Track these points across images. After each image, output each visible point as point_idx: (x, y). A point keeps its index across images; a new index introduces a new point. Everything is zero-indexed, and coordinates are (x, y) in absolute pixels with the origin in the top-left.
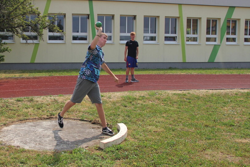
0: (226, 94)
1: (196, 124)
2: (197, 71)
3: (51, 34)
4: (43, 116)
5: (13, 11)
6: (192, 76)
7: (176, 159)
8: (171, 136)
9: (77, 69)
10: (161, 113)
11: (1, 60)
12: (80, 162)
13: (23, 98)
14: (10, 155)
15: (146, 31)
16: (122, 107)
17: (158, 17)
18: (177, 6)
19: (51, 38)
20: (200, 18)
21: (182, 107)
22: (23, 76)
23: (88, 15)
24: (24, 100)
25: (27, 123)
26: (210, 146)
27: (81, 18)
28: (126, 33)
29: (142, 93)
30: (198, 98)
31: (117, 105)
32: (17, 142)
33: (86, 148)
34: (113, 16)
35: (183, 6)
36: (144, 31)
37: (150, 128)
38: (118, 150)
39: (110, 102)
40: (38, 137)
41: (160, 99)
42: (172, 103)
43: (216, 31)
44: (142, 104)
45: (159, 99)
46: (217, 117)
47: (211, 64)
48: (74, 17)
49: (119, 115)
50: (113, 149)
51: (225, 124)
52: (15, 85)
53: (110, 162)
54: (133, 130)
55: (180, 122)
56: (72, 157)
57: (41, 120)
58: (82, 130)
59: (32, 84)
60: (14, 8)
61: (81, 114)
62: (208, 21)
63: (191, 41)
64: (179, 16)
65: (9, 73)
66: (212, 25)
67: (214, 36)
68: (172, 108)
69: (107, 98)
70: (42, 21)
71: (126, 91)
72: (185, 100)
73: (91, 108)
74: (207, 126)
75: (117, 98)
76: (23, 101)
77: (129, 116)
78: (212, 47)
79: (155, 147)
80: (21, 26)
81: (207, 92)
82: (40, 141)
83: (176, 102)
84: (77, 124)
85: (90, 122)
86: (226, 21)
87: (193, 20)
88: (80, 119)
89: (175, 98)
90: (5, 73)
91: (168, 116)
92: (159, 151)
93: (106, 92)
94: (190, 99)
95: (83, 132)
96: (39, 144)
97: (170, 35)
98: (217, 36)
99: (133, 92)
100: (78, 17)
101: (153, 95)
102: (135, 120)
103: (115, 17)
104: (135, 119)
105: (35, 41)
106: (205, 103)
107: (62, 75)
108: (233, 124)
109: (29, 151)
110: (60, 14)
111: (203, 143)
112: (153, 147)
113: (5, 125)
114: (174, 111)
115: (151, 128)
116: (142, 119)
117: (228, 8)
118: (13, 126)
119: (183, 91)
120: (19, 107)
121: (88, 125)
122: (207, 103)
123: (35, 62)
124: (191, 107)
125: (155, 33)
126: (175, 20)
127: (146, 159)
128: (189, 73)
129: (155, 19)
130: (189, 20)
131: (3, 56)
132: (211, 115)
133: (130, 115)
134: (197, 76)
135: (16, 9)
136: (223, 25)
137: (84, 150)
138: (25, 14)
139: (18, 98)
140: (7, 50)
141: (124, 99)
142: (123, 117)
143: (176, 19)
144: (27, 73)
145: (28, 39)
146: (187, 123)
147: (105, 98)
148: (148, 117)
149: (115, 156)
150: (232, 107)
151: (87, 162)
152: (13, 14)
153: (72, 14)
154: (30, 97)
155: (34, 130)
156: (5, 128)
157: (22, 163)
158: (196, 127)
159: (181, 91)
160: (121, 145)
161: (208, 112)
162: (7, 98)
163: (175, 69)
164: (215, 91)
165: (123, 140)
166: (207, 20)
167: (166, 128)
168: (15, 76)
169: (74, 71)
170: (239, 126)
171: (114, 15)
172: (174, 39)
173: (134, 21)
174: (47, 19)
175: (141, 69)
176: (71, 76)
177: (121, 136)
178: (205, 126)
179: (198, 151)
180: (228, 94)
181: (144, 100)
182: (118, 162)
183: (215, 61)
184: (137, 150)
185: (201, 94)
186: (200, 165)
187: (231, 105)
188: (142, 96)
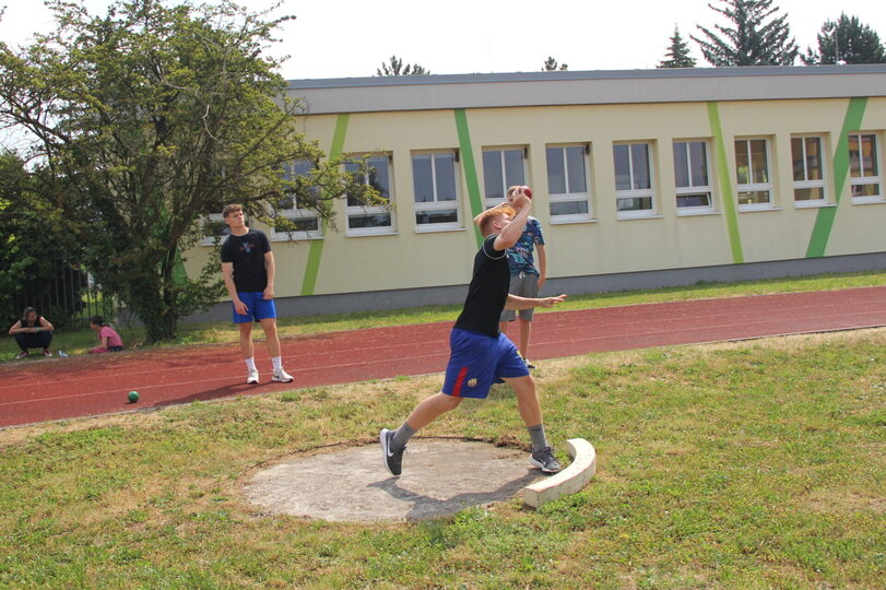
0: (863, 341)
1: (783, 427)
2: (776, 285)
3: (357, 211)
4: (361, 437)
5: (247, 154)
6: (763, 299)
7: (733, 518)
8: (716, 461)
9: (435, 305)
10: (682, 405)
11: (222, 292)
12: (479, 542)
13: (299, 391)
14: (290, 538)
15: (622, 184)
16: (574, 399)
17: (654, 141)
18: (704, 108)
19: (356, 222)
20: (772, 137)
21: (740, 385)
23: (457, 151)
24: (302, 397)
25: (318, 456)
26: (824, 479)
27: (436, 160)
28: (565, 192)
29: (625, 357)
30: (784, 358)
31: (561, 393)
32: (301, 507)
33: (491, 509)
34: (526, 149)
35: (719, 105)
36: (617, 183)
37: (655, 445)
38: (575, 506)
40: (356, 490)
41: (677, 370)
42: (713, 377)
43: (819, 167)
44: (629, 387)
45: (675, 370)
46: (838, 406)
47: (816, 264)
48: (416, 158)
49: (568, 419)
50: (562, 505)
51: (863, 422)
53: (558, 536)
54: (611, 455)
55: (738, 424)
56: (455, 531)
57: (357, 445)
58: (472, 463)
59: (315, 353)
61: (463, 424)
62: (796, 143)
63: (752, 202)
64: (710, 135)
66: (807, 153)
67: (814, 184)
68: (712, 391)
70: (331, 177)
71: (581, 354)
72: (748, 366)
74: (812, 430)
75: (559, 374)
76: (300, 398)
77: (596, 421)
78: (814, 216)
79: (676, 493)
80: (271, 193)
81: (808, 339)
82: (363, 501)
83: (724, 375)
84: (457, 451)
85: (490, 442)
86: (846, 139)
87: (752, 142)
88: (463, 436)
89: (720, 364)
91: (703, 413)
92: (686, 501)
94: (761, 365)
95: (474, 470)
96: (362, 507)
97: (691, 190)
98: (826, 182)
100: (426, 157)
101: (658, 360)
102: (613, 428)
103: (533, 151)
104: (614, 426)
105: (313, 234)
106: (804, 371)
107: (395, 325)
108: (884, 419)
109: (337, 526)
110: (379, 153)
111: (803, 473)
112: (668, 494)
113: (259, 464)
114: (720, 398)
115: (658, 445)
116: (632, 424)
117: (846, 103)
118: (282, 466)
119: (740, 343)
120: (290, 415)
121: (486, 451)
122: (808, 369)
123: (314, 293)
124: (765, 385)
125: (649, 187)
126: (701, 146)
127: (653, 523)
128: (756, 292)
129: (644, 149)
130: (740, 145)
132: (822, 400)
133: (598, 416)
134: (779, 298)
135: (256, 146)
136: (838, 148)
137: (486, 513)
138: (281, 159)
139: (284, 393)
141: (578, 376)
142: (580, 422)
143: (704, 144)
144: (296, 325)
145: (294, 230)
146: (758, 427)
148: (650, 417)
149: (570, 521)
150: (880, 375)
151: (498, 541)
152: (247, 162)
153: (411, 151)
154: (319, 389)
155: (340, 473)
156: (262, 474)
157: (324, 555)
158: (783, 435)
159: (735, 342)
160: (582, 494)
161: (812, 393)
162: (256, 394)
163: (714, 283)
164: (829, 337)
165: (587, 480)
166: (793, 140)
167: (700, 443)
171: (529, 145)
172: (703, 200)
173: (587, 158)
174: (341, 169)
175: (618, 292)
177: (580, 471)
178: (808, 430)
179: (790, 494)
180: (868, 340)
181: (635, 375)
182: (579, 535)
183: (826, 255)
184: (627, 502)
185: (793, 347)
186: (800, 526)
187: (878, 371)
188: (627, 364)
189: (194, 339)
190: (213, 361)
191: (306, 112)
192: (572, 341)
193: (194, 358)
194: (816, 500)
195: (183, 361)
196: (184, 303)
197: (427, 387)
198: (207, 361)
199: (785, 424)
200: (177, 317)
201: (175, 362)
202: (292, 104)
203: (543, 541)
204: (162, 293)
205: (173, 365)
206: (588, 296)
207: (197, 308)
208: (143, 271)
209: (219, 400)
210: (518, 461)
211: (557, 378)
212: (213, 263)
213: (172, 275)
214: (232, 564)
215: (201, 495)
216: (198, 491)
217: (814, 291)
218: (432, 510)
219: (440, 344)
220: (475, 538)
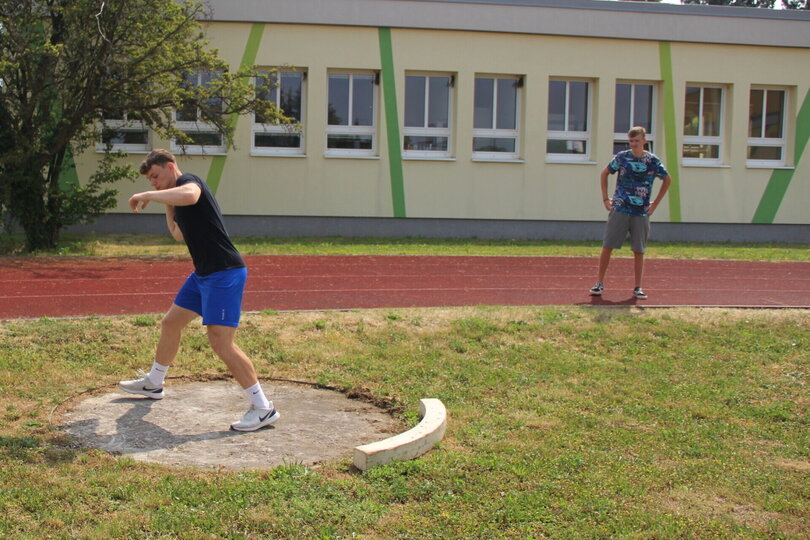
0: (788, 323)
1: (668, 410)
2: (711, 249)
3: (260, 128)
4: (208, 372)
5: (142, 59)
6: (690, 265)
7: (573, 507)
8: (579, 440)
10: (565, 373)
11: (108, 203)
12: (285, 503)
13: (156, 315)
14: (86, 476)
15: (555, 124)
16: (451, 354)
17: (595, 80)
18: (655, 48)
19: (262, 140)
20: (729, 86)
21: (635, 358)
22: (170, 254)
23: (377, 73)
26: (690, 477)
27: (354, 81)
28: (491, 127)
29: (518, 313)
30: (694, 332)
31: (436, 345)
32: (116, 441)
33: (314, 467)
34: (453, 77)
35: (673, 48)
36: (549, 122)
37: (518, 415)
38: (405, 474)
39: (416, 335)
40: (182, 430)
41: (570, 333)
42: (609, 345)
43: (779, 124)
44: (513, 347)
45: (568, 333)
46: (737, 393)
47: (762, 231)
48: (333, 76)
49: (434, 375)
50: (388, 471)
51: (760, 415)
52: (141, 278)
53: (372, 506)
54: (467, 420)
55: (618, 401)
56: (265, 487)
57: (200, 381)
58: (315, 413)
60: (148, 49)
61: (319, 370)
62: (756, 95)
63: (705, 157)
64: (659, 78)
65: (131, 244)
66: (768, 108)
68: (603, 361)
69: (409, 325)
70: (232, 89)
71: (470, 305)
72: (652, 337)
73: (354, 352)
74: (698, 417)
75: (440, 325)
76: (154, 324)
77: (464, 380)
78: (767, 177)
79: (521, 472)
80: (167, 102)
81: (726, 314)
83: (622, 344)
84: (304, 397)
85: (342, 392)
87: (705, 89)
88: (315, 382)
89: (621, 331)
90: (117, 244)
91: (584, 385)
92: (529, 483)
93: (408, 305)
94: (666, 336)
95: (315, 421)
98: (784, 142)
99: (492, 307)
100: (344, 77)
101: (551, 320)
102: (477, 391)
103: (460, 80)
104: (482, 388)
105: (211, 150)
106: (712, 349)
107: (287, 254)
108: (785, 414)
109: (144, 467)
110: (287, 68)
111: (670, 465)
112: (512, 472)
113: (90, 391)
114: (609, 370)
115: (522, 415)
116: (501, 388)
119: (648, 311)
120: (139, 341)
121: (336, 401)
122: (717, 347)
124: (664, 361)
125: (585, 130)
126: (648, 90)
127: (482, 504)
128: (686, 255)
129: (583, 88)
130: (692, 94)
131: (112, 193)
132: (719, 384)
133: (468, 375)
134: (709, 265)
135: (152, 52)
136: (803, 106)
137: (307, 472)
138: (177, 67)
139: (139, 316)
140: (124, 175)
141: (460, 329)
142: (447, 380)
143: (651, 88)
145: (191, 143)
146: (641, 406)
147: (402, 325)
148: (524, 383)
149: (393, 490)
150: (797, 363)
151: (305, 505)
152: (143, 67)
153: (329, 69)
155: (171, 409)
156: (91, 401)
157: (116, 498)
158: (666, 419)
159: (643, 309)
160: (418, 462)
161: (714, 375)
162: (110, 315)
164: (750, 314)
165: (427, 447)
166: (752, 92)
167: (569, 418)
168: (146, 252)
169: (325, 241)
170: (803, 423)
171: (456, 73)
173: (519, 91)
174: (252, 81)
175: (538, 240)
176: (313, 257)
177: (421, 436)
178: (694, 417)
179: (647, 489)
180: (794, 322)
181: (523, 334)
182: (397, 508)
183: (775, 221)
184: (464, 476)
185: (707, 321)
186: (644, 528)
187: (797, 357)
188: (516, 321)
189: (75, 250)
190: (82, 275)
191: (208, 18)
192: (466, 289)
193: (64, 270)
194: (674, 499)
195: (51, 273)
196: (68, 211)
197: (293, 324)
198: (75, 274)
199: (671, 408)
200: (59, 226)
201: (42, 272)
202: (193, 8)
203: (354, 511)
204: (45, 199)
205: (39, 276)
206: (502, 241)
207: (81, 218)
208: (25, 174)
209: (70, 318)
210: (366, 416)
211: (437, 329)
212: (102, 171)
213: (59, 181)
214: (17, 497)
215: (17, 418)
216: (15, 413)
217: (750, 260)
218: (253, 460)
219: (326, 279)
220: (282, 498)
